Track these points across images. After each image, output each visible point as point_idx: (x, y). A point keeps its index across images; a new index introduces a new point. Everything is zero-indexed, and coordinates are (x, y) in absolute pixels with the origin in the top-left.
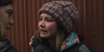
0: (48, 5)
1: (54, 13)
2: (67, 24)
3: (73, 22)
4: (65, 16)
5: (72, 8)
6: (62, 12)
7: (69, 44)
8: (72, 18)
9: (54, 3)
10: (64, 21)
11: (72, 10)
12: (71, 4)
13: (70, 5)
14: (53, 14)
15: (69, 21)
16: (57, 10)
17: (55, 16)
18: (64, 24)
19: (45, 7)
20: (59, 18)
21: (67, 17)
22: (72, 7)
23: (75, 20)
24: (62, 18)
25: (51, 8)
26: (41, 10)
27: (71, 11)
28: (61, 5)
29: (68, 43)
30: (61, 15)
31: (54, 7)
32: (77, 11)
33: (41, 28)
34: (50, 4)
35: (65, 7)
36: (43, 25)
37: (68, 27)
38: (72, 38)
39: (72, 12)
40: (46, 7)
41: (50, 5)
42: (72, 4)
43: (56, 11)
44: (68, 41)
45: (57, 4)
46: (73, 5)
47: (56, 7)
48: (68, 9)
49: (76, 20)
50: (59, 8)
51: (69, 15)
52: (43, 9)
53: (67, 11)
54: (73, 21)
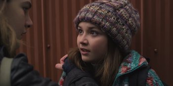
0: (90, 8)
1: (102, 21)
2: (124, 37)
3: (133, 32)
4: (120, 24)
5: (129, 9)
6: (114, 18)
7: (133, 66)
8: (130, 26)
9: (99, 4)
10: (119, 33)
11: (130, 14)
12: (126, 2)
13: (126, 5)
14: (100, 23)
15: (126, 32)
16: (106, 16)
17: (103, 27)
18: (119, 37)
19: (85, 11)
20: (111, 28)
21: (123, 25)
22: (129, 7)
23: (135, 29)
24: (114, 29)
25: (96, 13)
26: (78, 18)
27: (128, 15)
28: (111, 7)
29: (129, 64)
30: (112, 24)
31: (100, 11)
32: (136, 14)
33: (81, 46)
34: (93, 5)
35: (118, 9)
36: (85, 42)
37: (126, 42)
38: (134, 58)
39: (130, 17)
40: (87, 12)
41: (94, 7)
42: (128, 3)
43: (105, 18)
44: (129, 62)
45: (104, 6)
46: (130, 5)
47: (103, 12)
48: (123, 13)
49: (137, 29)
50: (109, 11)
51: (126, 22)
52: (83, 14)
53: (121, 16)
54: (131, 31)
